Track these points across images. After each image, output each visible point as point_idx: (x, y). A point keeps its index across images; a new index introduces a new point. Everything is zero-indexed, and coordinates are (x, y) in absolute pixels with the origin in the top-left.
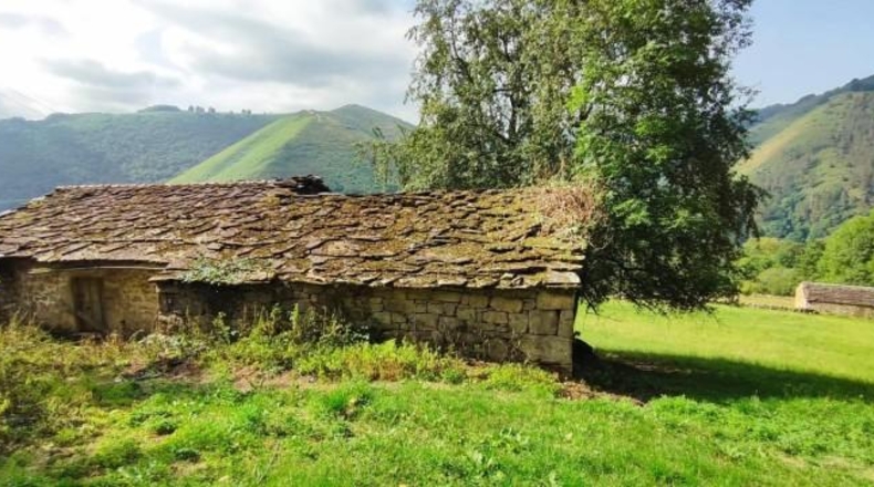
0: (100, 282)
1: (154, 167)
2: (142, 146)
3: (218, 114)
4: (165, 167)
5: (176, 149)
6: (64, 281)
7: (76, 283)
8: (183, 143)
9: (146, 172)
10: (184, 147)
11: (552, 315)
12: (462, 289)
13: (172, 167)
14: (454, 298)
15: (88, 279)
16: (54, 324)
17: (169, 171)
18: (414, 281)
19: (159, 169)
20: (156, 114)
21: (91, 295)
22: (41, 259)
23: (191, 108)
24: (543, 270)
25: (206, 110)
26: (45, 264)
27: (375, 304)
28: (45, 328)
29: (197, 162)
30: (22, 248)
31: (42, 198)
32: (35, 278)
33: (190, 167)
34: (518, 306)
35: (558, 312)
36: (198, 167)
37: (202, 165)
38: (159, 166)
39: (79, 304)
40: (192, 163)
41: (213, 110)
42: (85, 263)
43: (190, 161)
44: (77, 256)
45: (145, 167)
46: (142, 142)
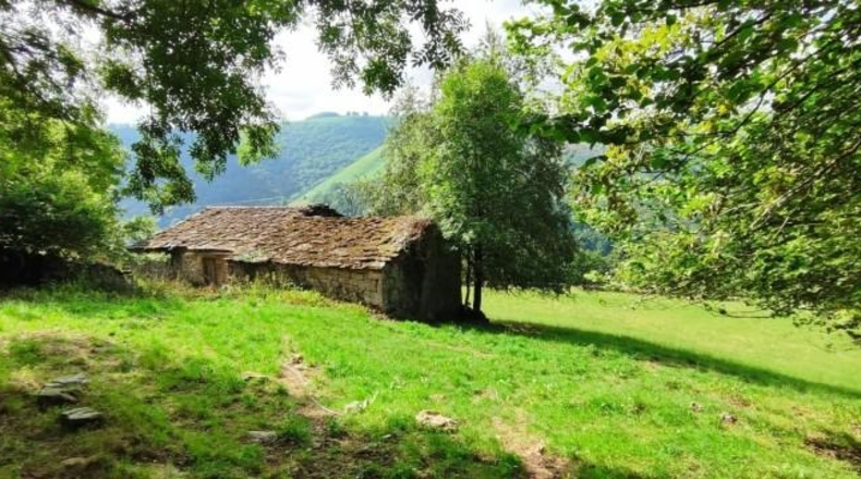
0: (214, 260)
1: (317, 166)
2: (308, 148)
3: (372, 118)
4: (326, 166)
5: (335, 150)
6: (199, 259)
7: (205, 260)
8: (341, 144)
9: (312, 171)
10: (342, 148)
11: (374, 282)
12: (337, 268)
13: (331, 166)
14: (336, 272)
15: (209, 259)
16: (195, 280)
17: (329, 170)
18: (322, 264)
19: (322, 168)
20: (319, 120)
21: (211, 267)
22: (190, 248)
23: (348, 114)
24: (374, 260)
25: (361, 114)
26: (191, 251)
27: (307, 274)
28: (190, 281)
29: (352, 162)
30: (184, 242)
31: (198, 214)
32: (188, 257)
33: (345, 166)
34: (361, 277)
35: (377, 281)
36: (352, 165)
37: (356, 164)
38: (321, 165)
39: (206, 270)
40: (347, 162)
41: (366, 114)
42: (206, 251)
43: (346, 161)
44: (203, 247)
45: (310, 167)
46: (310, 145)
